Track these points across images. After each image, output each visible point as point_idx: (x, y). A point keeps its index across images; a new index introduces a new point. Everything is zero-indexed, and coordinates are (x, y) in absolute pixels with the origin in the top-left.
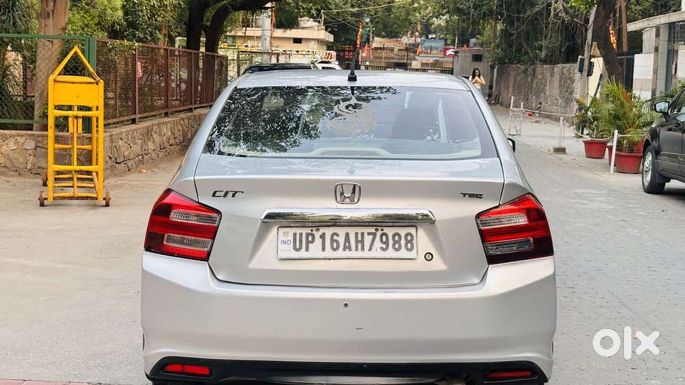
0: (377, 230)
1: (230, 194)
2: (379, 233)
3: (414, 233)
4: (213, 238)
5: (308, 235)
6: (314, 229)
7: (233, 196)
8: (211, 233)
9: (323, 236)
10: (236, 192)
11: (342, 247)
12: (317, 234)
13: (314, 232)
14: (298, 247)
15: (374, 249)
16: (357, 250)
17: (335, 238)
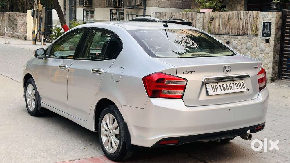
0: (234, 82)
1: (190, 72)
2: (235, 83)
3: (243, 82)
4: (184, 90)
5: (215, 85)
6: (216, 83)
7: (191, 73)
8: (184, 88)
9: (220, 86)
10: (192, 72)
11: (226, 89)
12: (218, 85)
13: (217, 84)
14: (214, 90)
15: (235, 89)
16: (231, 90)
17: (224, 86)
